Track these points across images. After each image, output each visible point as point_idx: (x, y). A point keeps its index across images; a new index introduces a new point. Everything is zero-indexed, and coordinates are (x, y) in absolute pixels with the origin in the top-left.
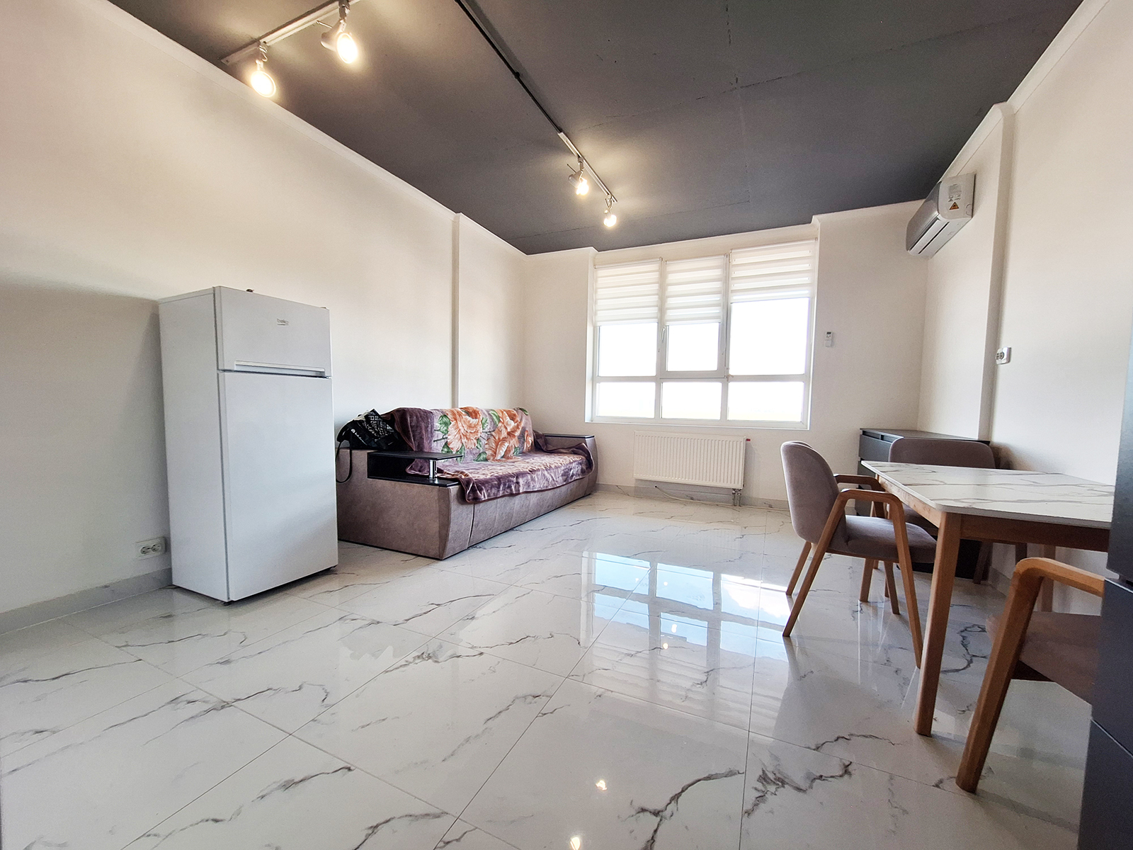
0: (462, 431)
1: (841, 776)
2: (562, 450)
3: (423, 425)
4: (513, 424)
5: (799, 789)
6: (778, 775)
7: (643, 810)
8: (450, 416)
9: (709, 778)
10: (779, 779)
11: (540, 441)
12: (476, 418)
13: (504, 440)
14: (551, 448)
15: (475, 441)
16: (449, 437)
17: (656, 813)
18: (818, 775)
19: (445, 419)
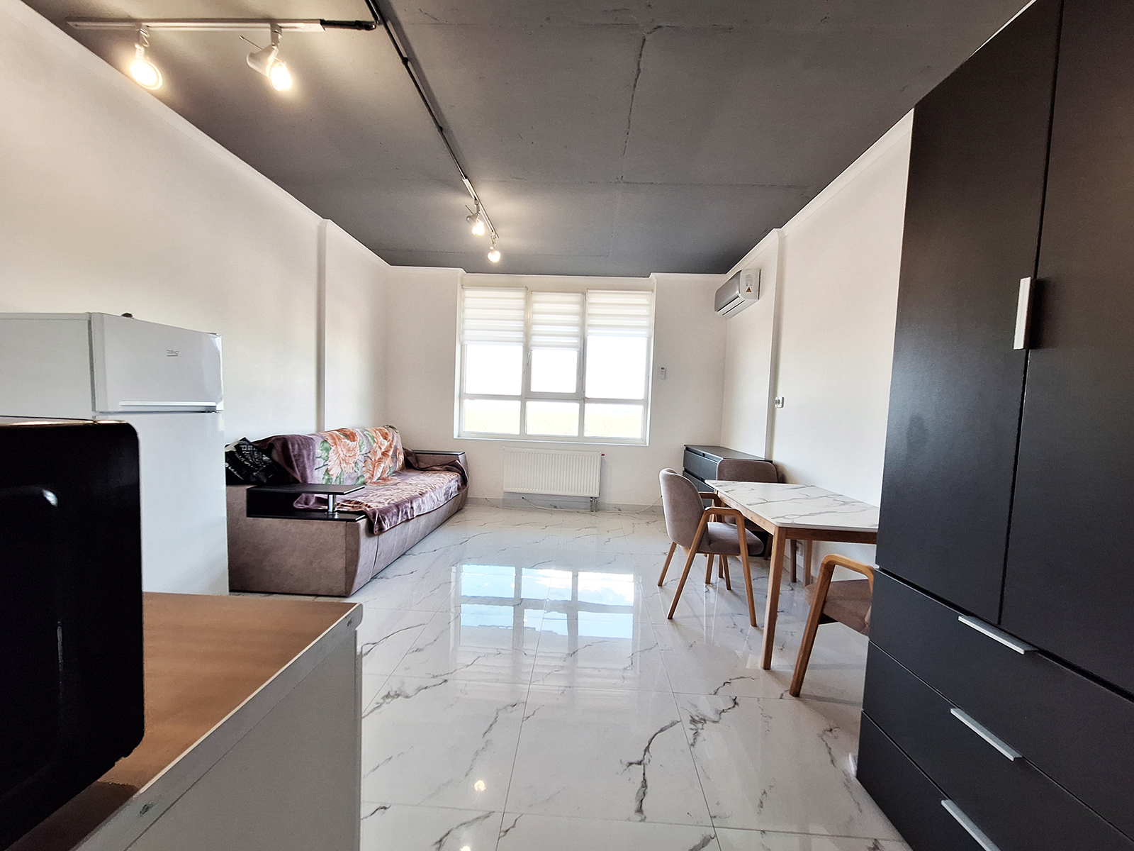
0: (342, 455)
1: (734, 707)
2: (435, 468)
3: (305, 452)
4: (386, 443)
5: (714, 722)
6: (700, 717)
7: (631, 764)
8: (330, 441)
9: (662, 730)
10: (701, 719)
11: (411, 459)
12: (354, 441)
13: (380, 460)
14: (422, 465)
15: (353, 465)
16: (329, 464)
17: (640, 763)
18: (722, 710)
19: (326, 445)
